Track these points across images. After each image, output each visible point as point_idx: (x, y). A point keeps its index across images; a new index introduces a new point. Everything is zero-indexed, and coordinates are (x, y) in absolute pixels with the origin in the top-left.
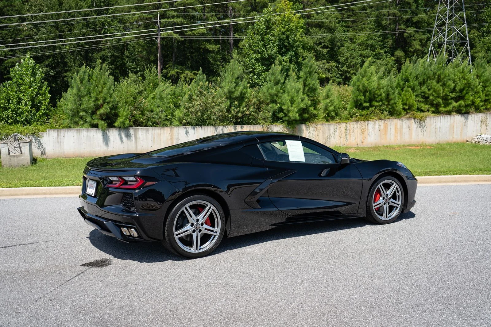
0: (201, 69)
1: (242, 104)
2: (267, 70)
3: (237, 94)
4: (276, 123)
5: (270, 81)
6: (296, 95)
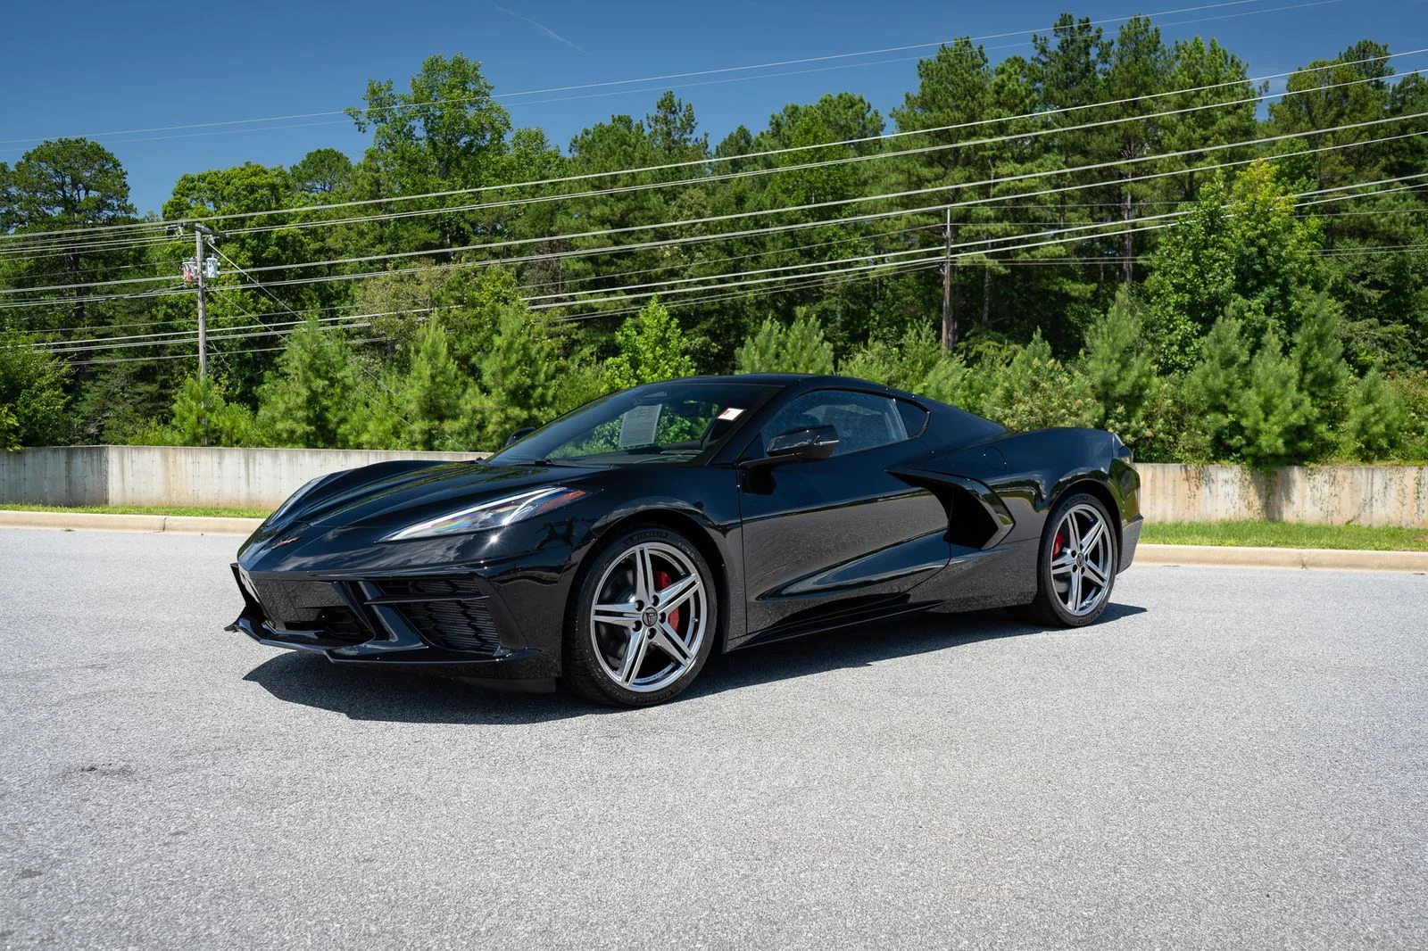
0: (1039, 330)
1: (1135, 411)
2: (1204, 333)
3: (1122, 388)
4: (1222, 461)
5: (1211, 357)
6: (1278, 391)
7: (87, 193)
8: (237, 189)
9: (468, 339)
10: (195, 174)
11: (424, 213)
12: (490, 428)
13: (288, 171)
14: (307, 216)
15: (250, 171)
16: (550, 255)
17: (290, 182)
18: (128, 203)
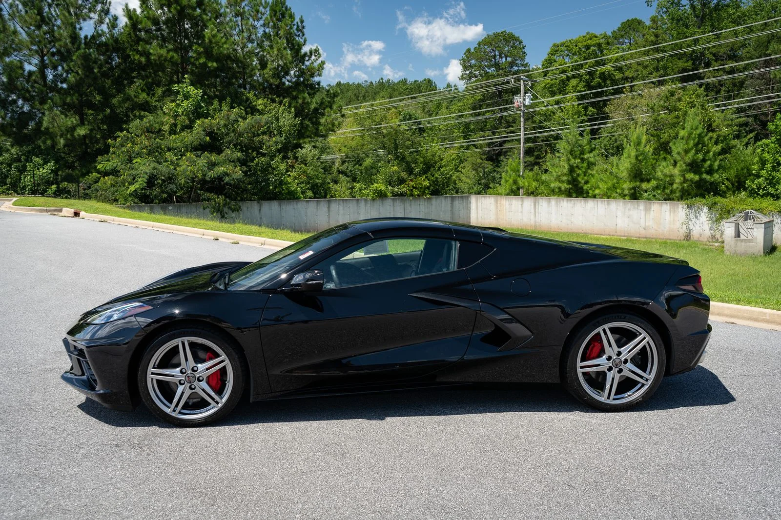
7: (506, 59)
8: (580, 48)
9: (668, 132)
10: (559, 43)
11: (682, 51)
12: (675, 186)
13: (610, 34)
14: (617, 59)
15: (588, 36)
16: (765, 70)
17: (610, 41)
18: (526, 62)
